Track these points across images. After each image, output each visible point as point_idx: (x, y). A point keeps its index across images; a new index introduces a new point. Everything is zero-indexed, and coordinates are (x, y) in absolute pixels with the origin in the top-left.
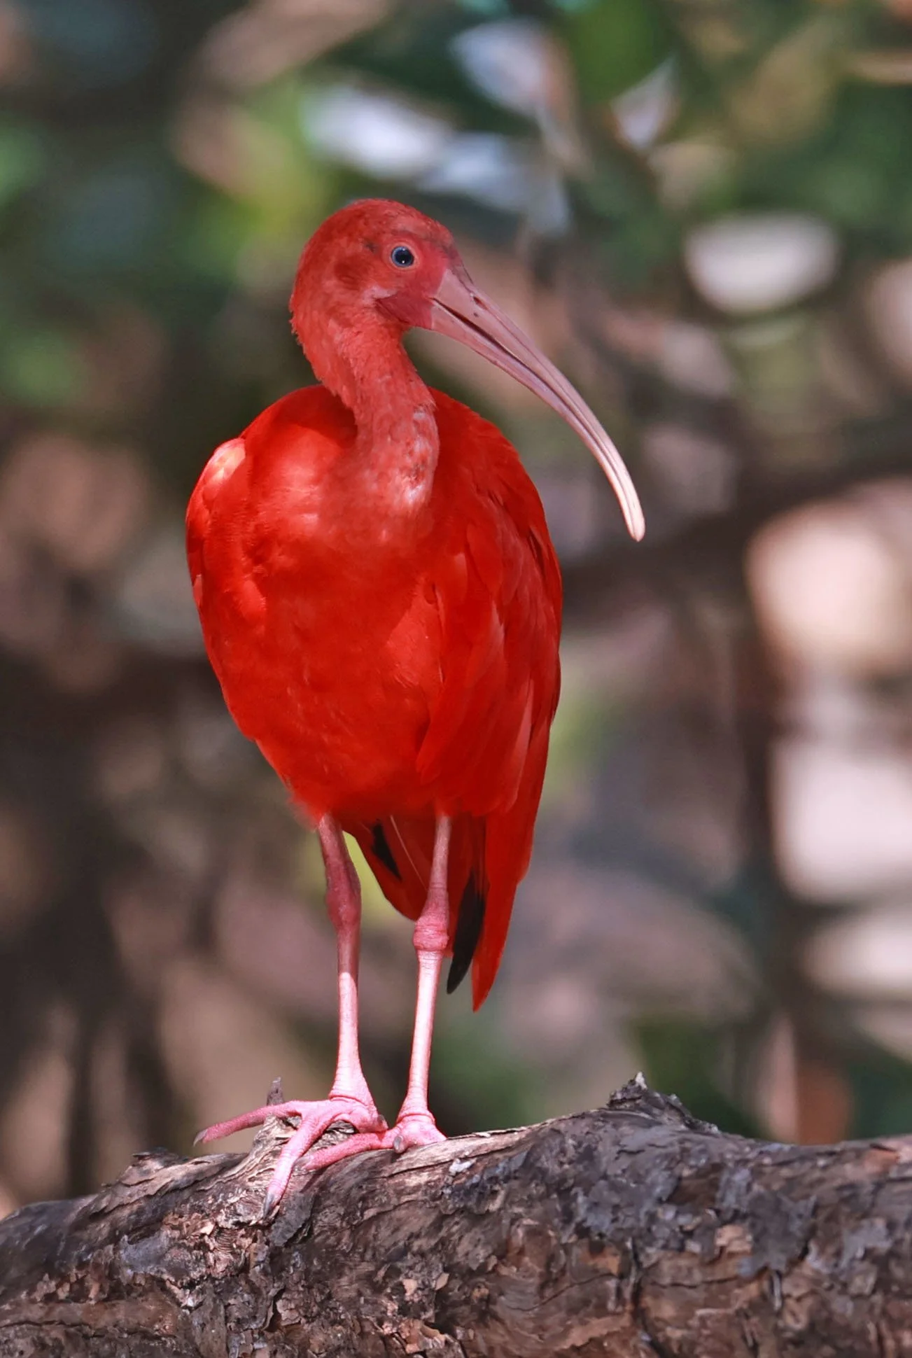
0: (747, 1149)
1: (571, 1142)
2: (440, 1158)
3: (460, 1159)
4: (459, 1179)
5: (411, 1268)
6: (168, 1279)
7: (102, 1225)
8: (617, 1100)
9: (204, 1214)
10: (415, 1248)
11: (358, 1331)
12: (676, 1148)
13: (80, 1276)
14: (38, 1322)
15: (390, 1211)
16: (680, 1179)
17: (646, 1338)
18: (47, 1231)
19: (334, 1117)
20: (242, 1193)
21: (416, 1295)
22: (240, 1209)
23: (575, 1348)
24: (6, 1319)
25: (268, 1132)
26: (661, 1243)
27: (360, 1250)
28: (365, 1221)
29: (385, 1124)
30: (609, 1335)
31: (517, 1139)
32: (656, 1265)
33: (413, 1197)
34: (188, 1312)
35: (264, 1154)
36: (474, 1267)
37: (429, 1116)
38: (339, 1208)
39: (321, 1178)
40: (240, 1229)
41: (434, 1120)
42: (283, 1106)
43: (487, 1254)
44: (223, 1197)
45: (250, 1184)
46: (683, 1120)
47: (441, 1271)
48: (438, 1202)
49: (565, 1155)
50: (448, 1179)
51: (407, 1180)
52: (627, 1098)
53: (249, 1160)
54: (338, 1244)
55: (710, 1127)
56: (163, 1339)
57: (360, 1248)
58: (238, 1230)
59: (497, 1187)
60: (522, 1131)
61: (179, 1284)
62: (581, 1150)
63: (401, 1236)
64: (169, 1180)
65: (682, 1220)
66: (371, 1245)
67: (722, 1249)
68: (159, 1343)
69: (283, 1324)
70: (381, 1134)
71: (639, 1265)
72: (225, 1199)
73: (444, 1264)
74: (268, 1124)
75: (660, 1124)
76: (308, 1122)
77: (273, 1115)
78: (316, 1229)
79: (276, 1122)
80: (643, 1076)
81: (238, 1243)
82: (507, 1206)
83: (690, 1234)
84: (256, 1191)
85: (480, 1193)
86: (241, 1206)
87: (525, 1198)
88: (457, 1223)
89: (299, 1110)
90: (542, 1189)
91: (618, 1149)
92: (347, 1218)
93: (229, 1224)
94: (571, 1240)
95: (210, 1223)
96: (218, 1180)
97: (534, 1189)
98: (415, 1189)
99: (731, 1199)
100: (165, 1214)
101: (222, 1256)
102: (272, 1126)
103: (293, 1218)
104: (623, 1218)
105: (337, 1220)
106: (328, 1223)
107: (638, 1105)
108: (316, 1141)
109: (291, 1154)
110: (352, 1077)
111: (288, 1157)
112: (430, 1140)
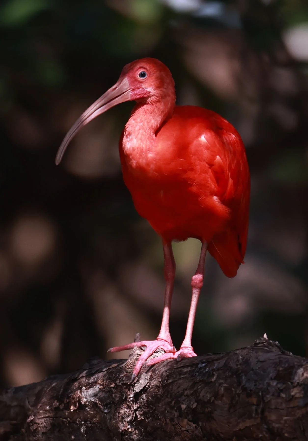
0: (302, 361)
1: (240, 357)
2: (195, 362)
3: (202, 363)
4: (201, 370)
5: (184, 401)
6: (99, 403)
7: (76, 384)
8: (257, 343)
9: (112, 380)
10: (185, 394)
11: (165, 422)
12: (278, 360)
13: (68, 401)
14: (53, 417)
15: (177, 380)
16: (279, 371)
17: (266, 427)
18: (56, 385)
19: (158, 347)
20: (125, 373)
21: (185, 410)
22: (124, 379)
23: (240, 430)
24: (41, 415)
25: (134, 352)
26: (271, 394)
27: (166, 394)
28: (168, 384)
29: (176, 350)
30: (253, 425)
31: (222, 356)
32: (270, 401)
33: (185, 376)
34: (105, 415)
35: (133, 359)
36: (206, 401)
37: (192, 348)
38: (159, 379)
39: (153, 368)
40: (124, 386)
41: (193, 349)
42: (140, 342)
43: (210, 396)
44: (118, 375)
45: (128, 370)
46: (280, 351)
47: (194, 402)
48: (194, 378)
49: (238, 362)
50: (197, 370)
51: (183, 370)
52: (261, 342)
53: (128, 362)
54: (158, 392)
55: (290, 353)
56: (96, 424)
58: (123, 386)
59: (214, 373)
60: (224, 353)
61: (102, 404)
62: (244, 360)
63: (181, 390)
64: (99, 368)
65: (279, 386)
66: (170, 392)
67: (293, 396)
68: (95, 425)
69: (139, 419)
70: (174, 353)
71: (264, 401)
72: (119, 375)
73: (195, 399)
74: (135, 349)
75: (272, 352)
76: (148, 349)
77: (136, 346)
78: (150, 386)
79: (137, 348)
80: (267, 335)
81: (123, 391)
82: (218, 379)
83: (281, 391)
84: (130, 372)
85: (208, 375)
86: (125, 378)
87: (224, 377)
88: (200, 385)
89: (145, 344)
90: (230, 374)
91: (257, 360)
92: (162, 383)
93: (120, 384)
94: (240, 392)
95: (113, 383)
96: (117, 369)
97: (227, 374)
98: (186, 373)
99: (296, 378)
100: (98, 380)
101: (118, 395)
102: (136, 350)
103: (143, 382)
104: (258, 384)
105: (158, 383)
106: (155, 384)
107: (265, 344)
108: (151, 355)
109: (142, 360)
110: (165, 333)
111: (141, 361)
112: (191, 356)
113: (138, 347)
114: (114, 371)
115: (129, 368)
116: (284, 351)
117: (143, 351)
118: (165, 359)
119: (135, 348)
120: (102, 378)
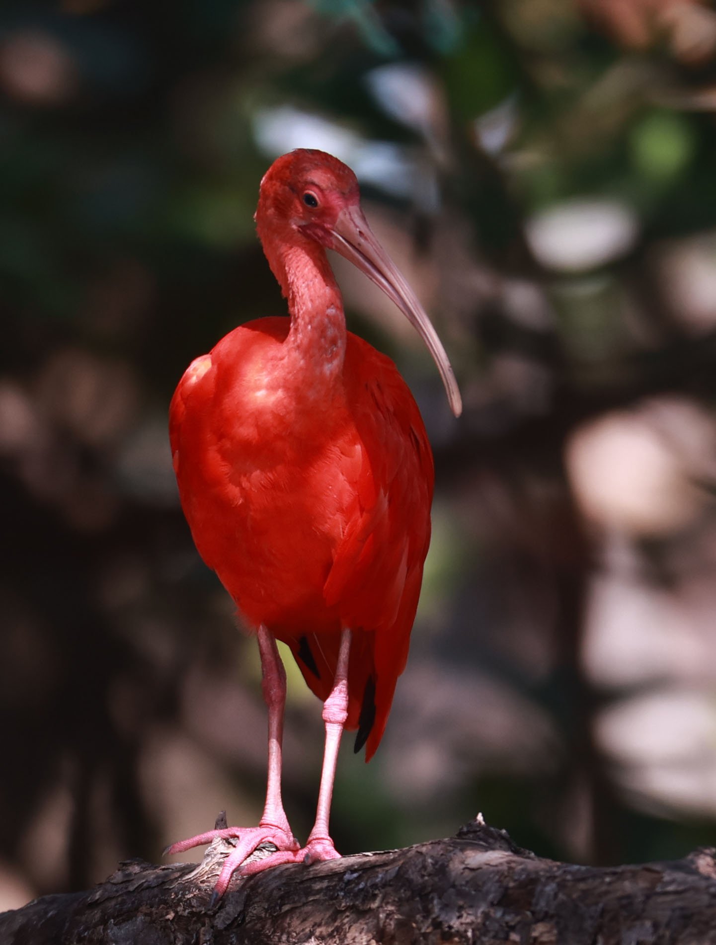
0: (555, 869)
1: (430, 860)
2: (337, 870)
3: (351, 871)
4: (350, 885)
7: (96, 912)
8: (463, 832)
9: (168, 905)
10: (317, 934)
12: (505, 867)
15: (300, 906)
16: (507, 888)
18: (56, 915)
19: (262, 839)
20: (195, 891)
22: (194, 903)
25: (215, 849)
26: (492, 934)
27: (278, 934)
28: (282, 913)
29: (298, 845)
31: (392, 857)
33: (317, 897)
35: (211, 864)
37: (330, 840)
38: (264, 903)
39: (252, 882)
40: (194, 917)
41: (333, 843)
42: (226, 830)
43: (369, 938)
44: (182, 894)
45: (201, 885)
46: (510, 848)
48: (334, 901)
49: (426, 870)
50: (342, 885)
51: (313, 885)
52: (471, 830)
53: (201, 868)
54: (263, 929)
55: (529, 853)
57: (278, 933)
58: (192, 917)
59: (377, 892)
60: (396, 852)
62: (437, 867)
63: (308, 925)
64: (144, 881)
65: (508, 918)
66: (286, 931)
67: (535, 939)
70: (295, 852)
72: (184, 895)
74: (215, 842)
75: (493, 849)
76: (243, 842)
77: (219, 837)
78: (247, 918)
79: (221, 842)
80: (483, 815)
81: (192, 927)
82: (384, 905)
83: (512, 928)
84: (206, 890)
85: (365, 896)
86: (195, 901)
87: (396, 899)
88: (347, 916)
90: (409, 893)
91: (463, 866)
92: (270, 911)
93: (186, 913)
94: (428, 931)
95: (172, 912)
96: (179, 882)
97: (403, 893)
98: (319, 892)
99: (542, 903)
100: (140, 905)
101: (180, 936)
102: (218, 844)
103: (232, 910)
104: (465, 915)
105: (263, 912)
106: (256, 914)
107: (478, 836)
108: (249, 856)
109: (231, 865)
110: (276, 811)
111: (230, 867)
112: (330, 857)
113: (221, 839)
114: (174, 888)
115: (202, 882)
116: (518, 848)
117: (232, 847)
118: (276, 863)
119: (216, 840)
120: (148, 902)
